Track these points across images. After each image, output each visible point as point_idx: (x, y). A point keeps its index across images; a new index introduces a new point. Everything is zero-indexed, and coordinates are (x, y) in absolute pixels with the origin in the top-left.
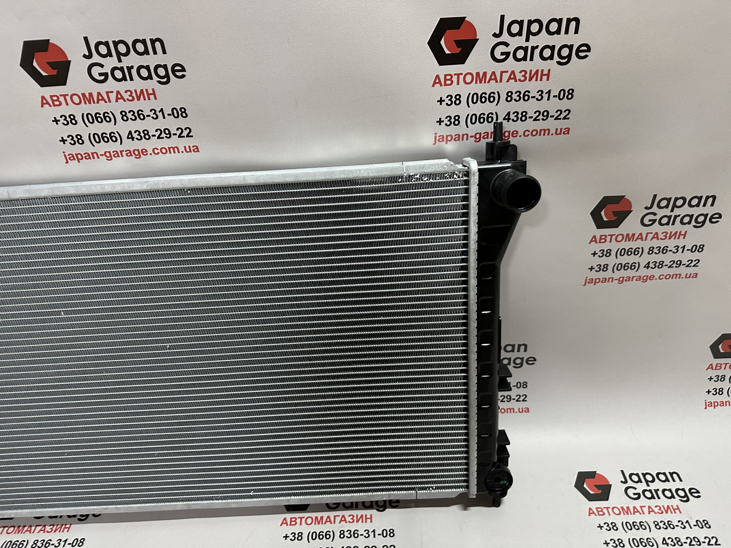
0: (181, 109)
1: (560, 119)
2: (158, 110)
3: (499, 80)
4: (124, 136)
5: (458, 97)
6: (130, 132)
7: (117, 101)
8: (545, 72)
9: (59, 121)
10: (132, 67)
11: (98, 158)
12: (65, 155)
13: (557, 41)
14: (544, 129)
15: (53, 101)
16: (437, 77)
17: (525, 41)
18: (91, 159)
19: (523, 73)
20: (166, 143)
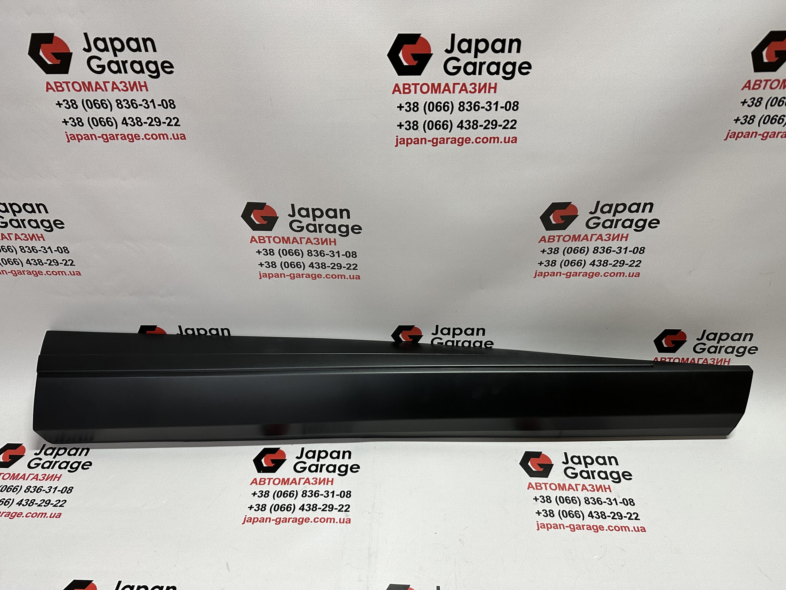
0: (169, 101)
1: (508, 128)
2: (149, 101)
3: (452, 91)
4: (119, 122)
5: (416, 104)
6: (125, 119)
7: (113, 90)
8: (493, 85)
9: (62, 104)
10: (126, 62)
11: (96, 139)
12: (67, 135)
13: (502, 58)
14: (494, 138)
15: (57, 87)
16: (397, 85)
17: (473, 57)
18: (89, 140)
19: (473, 86)
20: (156, 130)
